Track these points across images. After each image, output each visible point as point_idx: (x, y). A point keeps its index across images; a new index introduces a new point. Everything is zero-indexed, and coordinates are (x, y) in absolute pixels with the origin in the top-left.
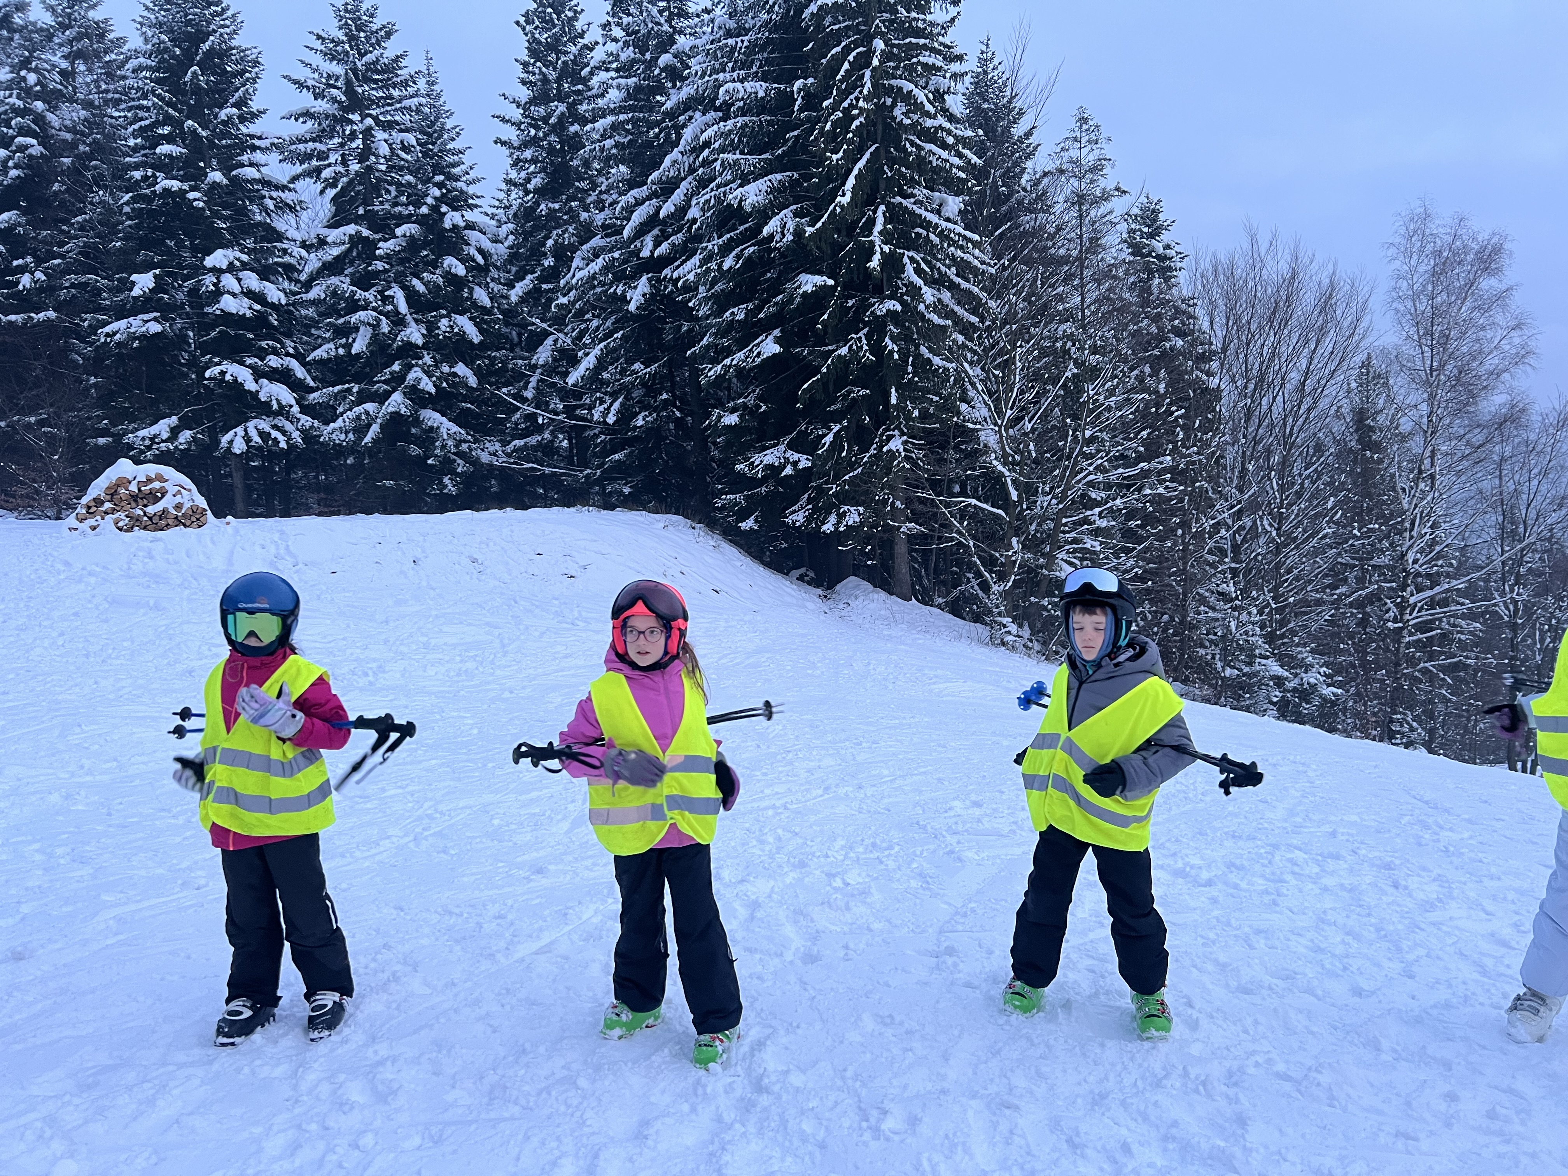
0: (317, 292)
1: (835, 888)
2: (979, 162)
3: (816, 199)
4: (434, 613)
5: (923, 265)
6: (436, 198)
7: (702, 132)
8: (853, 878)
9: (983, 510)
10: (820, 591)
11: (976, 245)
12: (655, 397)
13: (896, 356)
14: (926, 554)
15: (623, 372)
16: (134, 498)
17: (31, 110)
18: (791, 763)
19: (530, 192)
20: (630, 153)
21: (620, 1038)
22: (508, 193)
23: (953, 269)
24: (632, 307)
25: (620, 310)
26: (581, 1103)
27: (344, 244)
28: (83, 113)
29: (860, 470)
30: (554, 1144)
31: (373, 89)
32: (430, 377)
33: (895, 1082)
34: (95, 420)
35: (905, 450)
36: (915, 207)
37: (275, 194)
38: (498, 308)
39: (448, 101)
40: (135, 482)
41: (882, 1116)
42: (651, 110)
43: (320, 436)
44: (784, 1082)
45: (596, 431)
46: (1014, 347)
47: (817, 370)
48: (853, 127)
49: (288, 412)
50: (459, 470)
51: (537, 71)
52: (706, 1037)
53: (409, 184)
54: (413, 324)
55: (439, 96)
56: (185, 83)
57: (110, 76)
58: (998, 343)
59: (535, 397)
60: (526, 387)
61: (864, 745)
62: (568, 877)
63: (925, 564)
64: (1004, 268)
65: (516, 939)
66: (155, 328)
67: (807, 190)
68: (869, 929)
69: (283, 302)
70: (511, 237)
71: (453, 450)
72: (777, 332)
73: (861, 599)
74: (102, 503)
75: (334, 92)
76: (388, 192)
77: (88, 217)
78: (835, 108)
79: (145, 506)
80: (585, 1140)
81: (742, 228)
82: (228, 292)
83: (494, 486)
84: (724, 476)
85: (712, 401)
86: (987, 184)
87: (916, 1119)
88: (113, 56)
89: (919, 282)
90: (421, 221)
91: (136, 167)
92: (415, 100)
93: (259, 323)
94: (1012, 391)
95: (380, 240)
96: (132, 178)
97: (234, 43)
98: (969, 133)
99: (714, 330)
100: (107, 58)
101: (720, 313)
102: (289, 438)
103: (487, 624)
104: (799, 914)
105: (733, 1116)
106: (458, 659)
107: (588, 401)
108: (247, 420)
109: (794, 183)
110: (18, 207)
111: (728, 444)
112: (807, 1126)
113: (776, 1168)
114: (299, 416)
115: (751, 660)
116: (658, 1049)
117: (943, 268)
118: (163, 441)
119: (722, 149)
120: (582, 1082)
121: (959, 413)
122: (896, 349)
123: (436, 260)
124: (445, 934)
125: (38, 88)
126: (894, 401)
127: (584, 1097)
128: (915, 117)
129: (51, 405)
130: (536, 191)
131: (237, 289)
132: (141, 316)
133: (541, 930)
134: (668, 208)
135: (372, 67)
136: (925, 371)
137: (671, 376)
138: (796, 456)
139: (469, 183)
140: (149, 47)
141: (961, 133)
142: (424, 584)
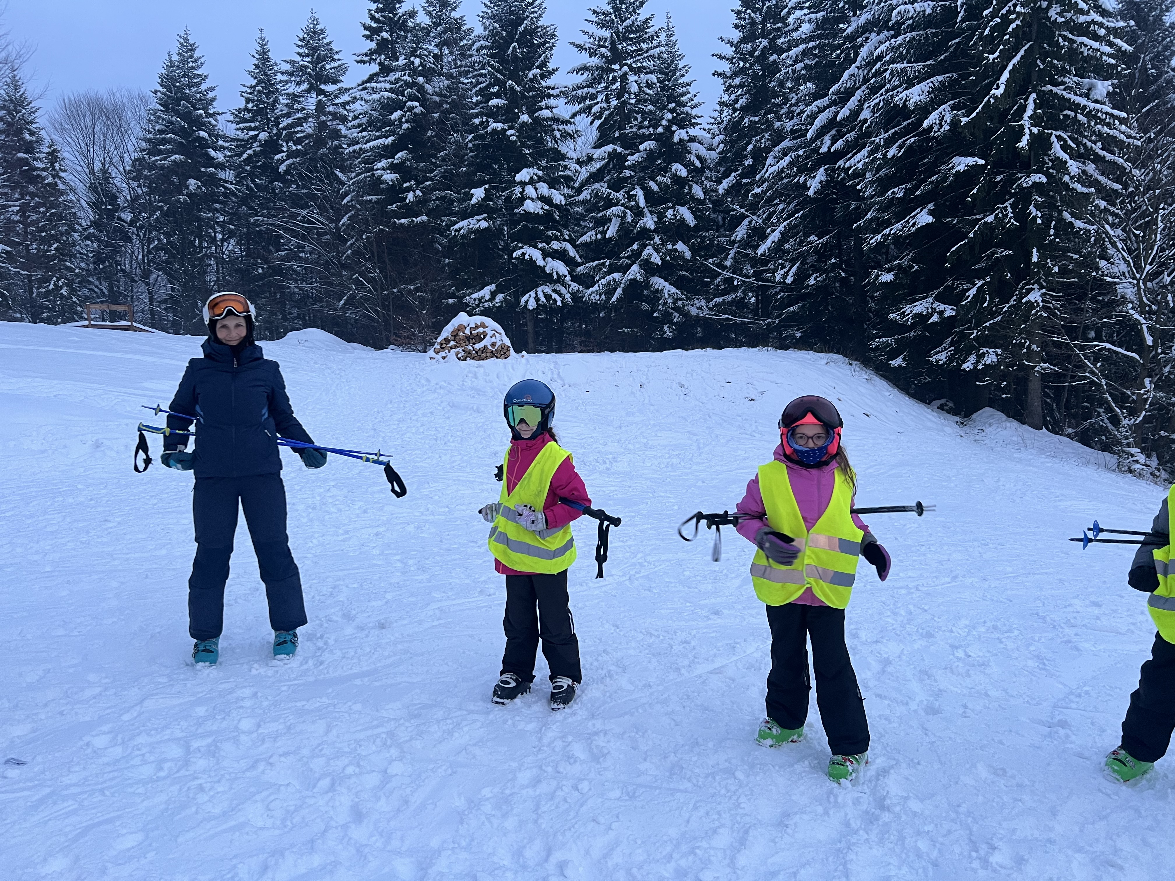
0: (585, 195)
1: (957, 658)
2: (1129, 48)
3: (973, 94)
4: (652, 422)
5: (1070, 142)
6: (668, 121)
7: (876, 48)
8: (975, 651)
9: (1117, 353)
10: (957, 419)
11: (1122, 121)
12: (826, 262)
13: (1039, 221)
14: (1058, 391)
15: (801, 244)
16: (468, 338)
17: (416, 83)
18: (924, 555)
19: (738, 110)
20: (816, 72)
21: (771, 746)
22: (721, 112)
23: (1099, 144)
24: (811, 192)
25: (801, 195)
26: (737, 790)
27: (604, 159)
28: (446, 82)
29: (999, 318)
30: (716, 817)
31: (628, 45)
32: (658, 253)
33: (1004, 824)
34: (447, 288)
35: (1043, 301)
36: (1064, 93)
37: (561, 127)
38: (709, 199)
39: (681, 48)
40: (468, 328)
41: (990, 851)
42: (835, 37)
43: (583, 297)
44: (904, 805)
45: (777, 290)
46: (1157, 210)
47: (966, 236)
48: (1010, 29)
49: (563, 280)
50: (675, 320)
51: (747, 16)
52: (839, 758)
53: (650, 111)
54: (648, 214)
55: (674, 44)
56: (508, 55)
57: (463, 55)
58: (1140, 207)
59: (732, 265)
60: (726, 258)
61: (991, 545)
62: (738, 620)
63: (1057, 399)
64: (1150, 140)
65: (696, 660)
66: (484, 224)
67: (964, 87)
68: (987, 695)
69: (563, 203)
70: (722, 145)
71: (672, 306)
72: (931, 206)
73: (994, 427)
74: (449, 341)
75: (603, 50)
76: (636, 119)
77: (447, 152)
78: (993, 15)
79: (474, 344)
80: (738, 818)
81: (905, 123)
82: (529, 198)
83: (699, 332)
84: (878, 324)
85: (872, 264)
86: (1136, 68)
87: (1022, 859)
88: (465, 42)
89: (1065, 156)
90: (658, 138)
91: (476, 116)
92: (658, 50)
93: (546, 219)
94: (1152, 249)
95: (629, 154)
96: (474, 123)
97: (540, 23)
98: (1122, 24)
99: (877, 207)
100: (462, 44)
101: (882, 193)
102: (564, 299)
103: (689, 432)
104: (925, 674)
105: (859, 825)
106: (667, 455)
107: (772, 267)
108: (537, 287)
109: (952, 82)
110: (407, 149)
111: (883, 298)
112: (923, 845)
113: (893, 873)
114: (570, 283)
115: (893, 472)
116: (800, 760)
117: (1089, 144)
118: (486, 301)
119: (893, 61)
120: (740, 775)
121: (1097, 269)
122: (1039, 215)
123: (667, 167)
124: (646, 649)
125: (420, 68)
126: (1035, 259)
127: (740, 786)
128: (1069, 15)
129: (423, 278)
130: (742, 108)
131: (534, 195)
132: (476, 217)
133: (715, 656)
134: (844, 112)
135: (629, 29)
136: (1067, 233)
137: (839, 245)
138: (942, 307)
139: (693, 107)
140: (487, 33)
141: (1113, 25)
142: (647, 401)
